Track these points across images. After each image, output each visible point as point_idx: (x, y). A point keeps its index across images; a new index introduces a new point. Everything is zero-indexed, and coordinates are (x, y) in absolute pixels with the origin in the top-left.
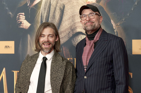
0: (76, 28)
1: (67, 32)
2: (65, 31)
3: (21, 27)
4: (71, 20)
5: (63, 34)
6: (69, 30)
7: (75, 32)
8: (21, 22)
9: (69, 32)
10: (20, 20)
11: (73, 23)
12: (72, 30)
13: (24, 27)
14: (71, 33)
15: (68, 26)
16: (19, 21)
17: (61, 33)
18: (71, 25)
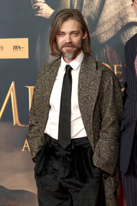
0: (127, 15)
1: (113, 22)
2: (110, 21)
3: (39, 15)
4: (119, 3)
5: (106, 26)
6: (117, 20)
7: (126, 22)
8: (39, 7)
9: (117, 23)
10: (37, 4)
11: (122, 7)
12: (122, 19)
13: (44, 15)
14: (120, 23)
15: (115, 13)
16: (36, 6)
17: (103, 24)
18: (120, 10)
